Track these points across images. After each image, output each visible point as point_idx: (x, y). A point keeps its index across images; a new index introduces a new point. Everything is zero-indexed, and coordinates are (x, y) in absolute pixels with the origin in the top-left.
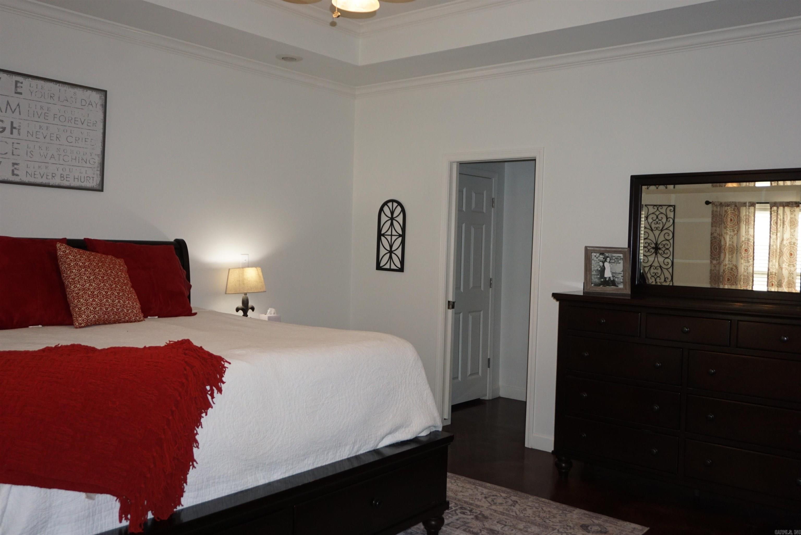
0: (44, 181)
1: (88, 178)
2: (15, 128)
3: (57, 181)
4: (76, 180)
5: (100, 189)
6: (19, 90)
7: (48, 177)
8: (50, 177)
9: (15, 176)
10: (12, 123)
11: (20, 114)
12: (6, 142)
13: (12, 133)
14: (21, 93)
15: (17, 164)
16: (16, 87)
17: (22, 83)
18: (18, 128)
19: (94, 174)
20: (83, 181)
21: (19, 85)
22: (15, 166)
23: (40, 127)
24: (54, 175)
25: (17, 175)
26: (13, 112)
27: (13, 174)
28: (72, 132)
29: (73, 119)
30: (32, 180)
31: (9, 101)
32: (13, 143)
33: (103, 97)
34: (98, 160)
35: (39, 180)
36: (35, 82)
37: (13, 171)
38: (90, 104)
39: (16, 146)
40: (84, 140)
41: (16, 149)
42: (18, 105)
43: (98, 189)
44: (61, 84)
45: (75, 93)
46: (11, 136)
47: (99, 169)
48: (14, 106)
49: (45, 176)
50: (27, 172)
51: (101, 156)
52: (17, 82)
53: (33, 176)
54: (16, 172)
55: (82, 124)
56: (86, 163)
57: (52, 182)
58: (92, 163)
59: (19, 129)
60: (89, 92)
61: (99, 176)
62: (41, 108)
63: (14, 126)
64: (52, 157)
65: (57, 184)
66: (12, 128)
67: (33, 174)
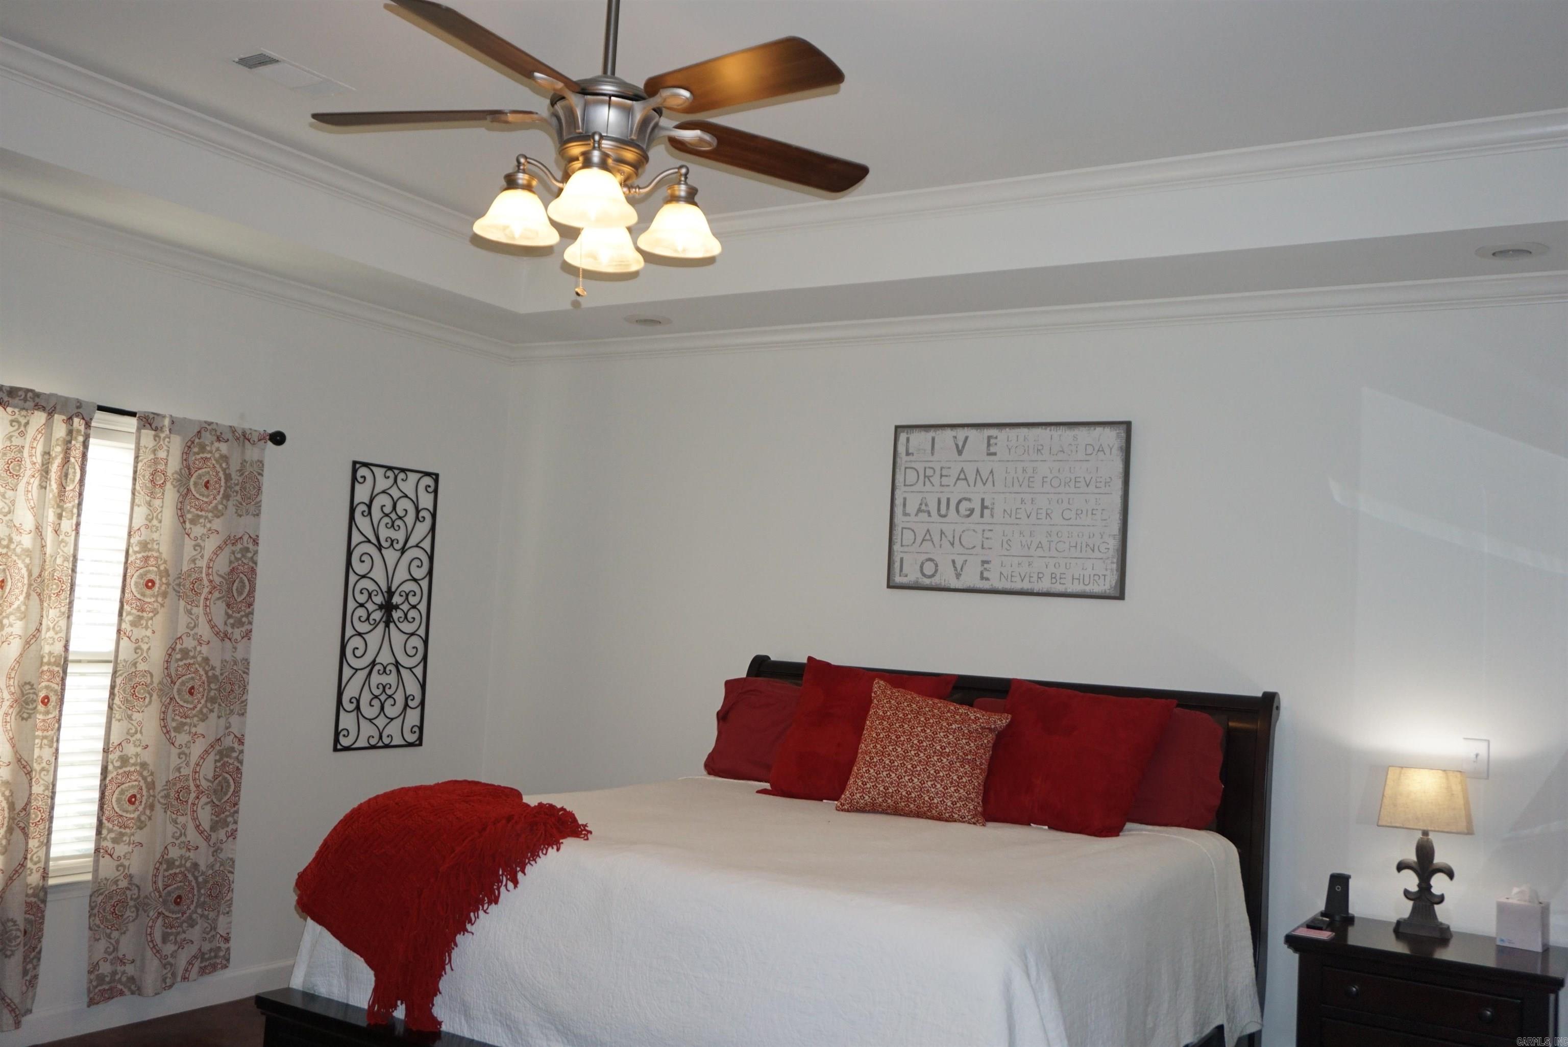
0: (1026, 586)
1: (1096, 578)
2: (987, 508)
3: (1045, 585)
4: (1076, 582)
5: (1119, 594)
6: (992, 450)
7: (1032, 580)
8: (1035, 579)
9: (984, 581)
10: (983, 500)
11: (994, 485)
12: (974, 530)
13: (982, 516)
14: (995, 454)
15: (987, 562)
16: (989, 445)
17: (996, 438)
18: (990, 506)
19: (1106, 570)
20: (1086, 582)
21: (992, 441)
22: (986, 566)
23: (1022, 501)
24: (1041, 575)
25: (987, 579)
26: (984, 484)
27: (982, 578)
28: (1071, 502)
29: (1073, 481)
30: (1008, 586)
31: (979, 468)
32: (984, 531)
33: (1123, 435)
34: (1113, 544)
35: (1018, 585)
36: (1013, 433)
37: (982, 573)
38: (1101, 450)
39: (987, 534)
40: (1090, 512)
41: (987, 538)
42: (992, 472)
43: (1113, 595)
44: (1052, 428)
45: (1075, 437)
46: (981, 520)
47: (1115, 560)
48: (985, 476)
49: (1027, 579)
50: (1001, 573)
51: (1118, 537)
52: (989, 438)
53: (1009, 580)
54: (986, 574)
55: (1088, 486)
56: (1093, 551)
57: (1037, 587)
58: (1103, 549)
59: (992, 509)
60: (1099, 430)
61: (1115, 572)
62: (1024, 470)
63: (985, 504)
64: (1040, 546)
65: (1045, 590)
66: (983, 507)
67: (1009, 576)
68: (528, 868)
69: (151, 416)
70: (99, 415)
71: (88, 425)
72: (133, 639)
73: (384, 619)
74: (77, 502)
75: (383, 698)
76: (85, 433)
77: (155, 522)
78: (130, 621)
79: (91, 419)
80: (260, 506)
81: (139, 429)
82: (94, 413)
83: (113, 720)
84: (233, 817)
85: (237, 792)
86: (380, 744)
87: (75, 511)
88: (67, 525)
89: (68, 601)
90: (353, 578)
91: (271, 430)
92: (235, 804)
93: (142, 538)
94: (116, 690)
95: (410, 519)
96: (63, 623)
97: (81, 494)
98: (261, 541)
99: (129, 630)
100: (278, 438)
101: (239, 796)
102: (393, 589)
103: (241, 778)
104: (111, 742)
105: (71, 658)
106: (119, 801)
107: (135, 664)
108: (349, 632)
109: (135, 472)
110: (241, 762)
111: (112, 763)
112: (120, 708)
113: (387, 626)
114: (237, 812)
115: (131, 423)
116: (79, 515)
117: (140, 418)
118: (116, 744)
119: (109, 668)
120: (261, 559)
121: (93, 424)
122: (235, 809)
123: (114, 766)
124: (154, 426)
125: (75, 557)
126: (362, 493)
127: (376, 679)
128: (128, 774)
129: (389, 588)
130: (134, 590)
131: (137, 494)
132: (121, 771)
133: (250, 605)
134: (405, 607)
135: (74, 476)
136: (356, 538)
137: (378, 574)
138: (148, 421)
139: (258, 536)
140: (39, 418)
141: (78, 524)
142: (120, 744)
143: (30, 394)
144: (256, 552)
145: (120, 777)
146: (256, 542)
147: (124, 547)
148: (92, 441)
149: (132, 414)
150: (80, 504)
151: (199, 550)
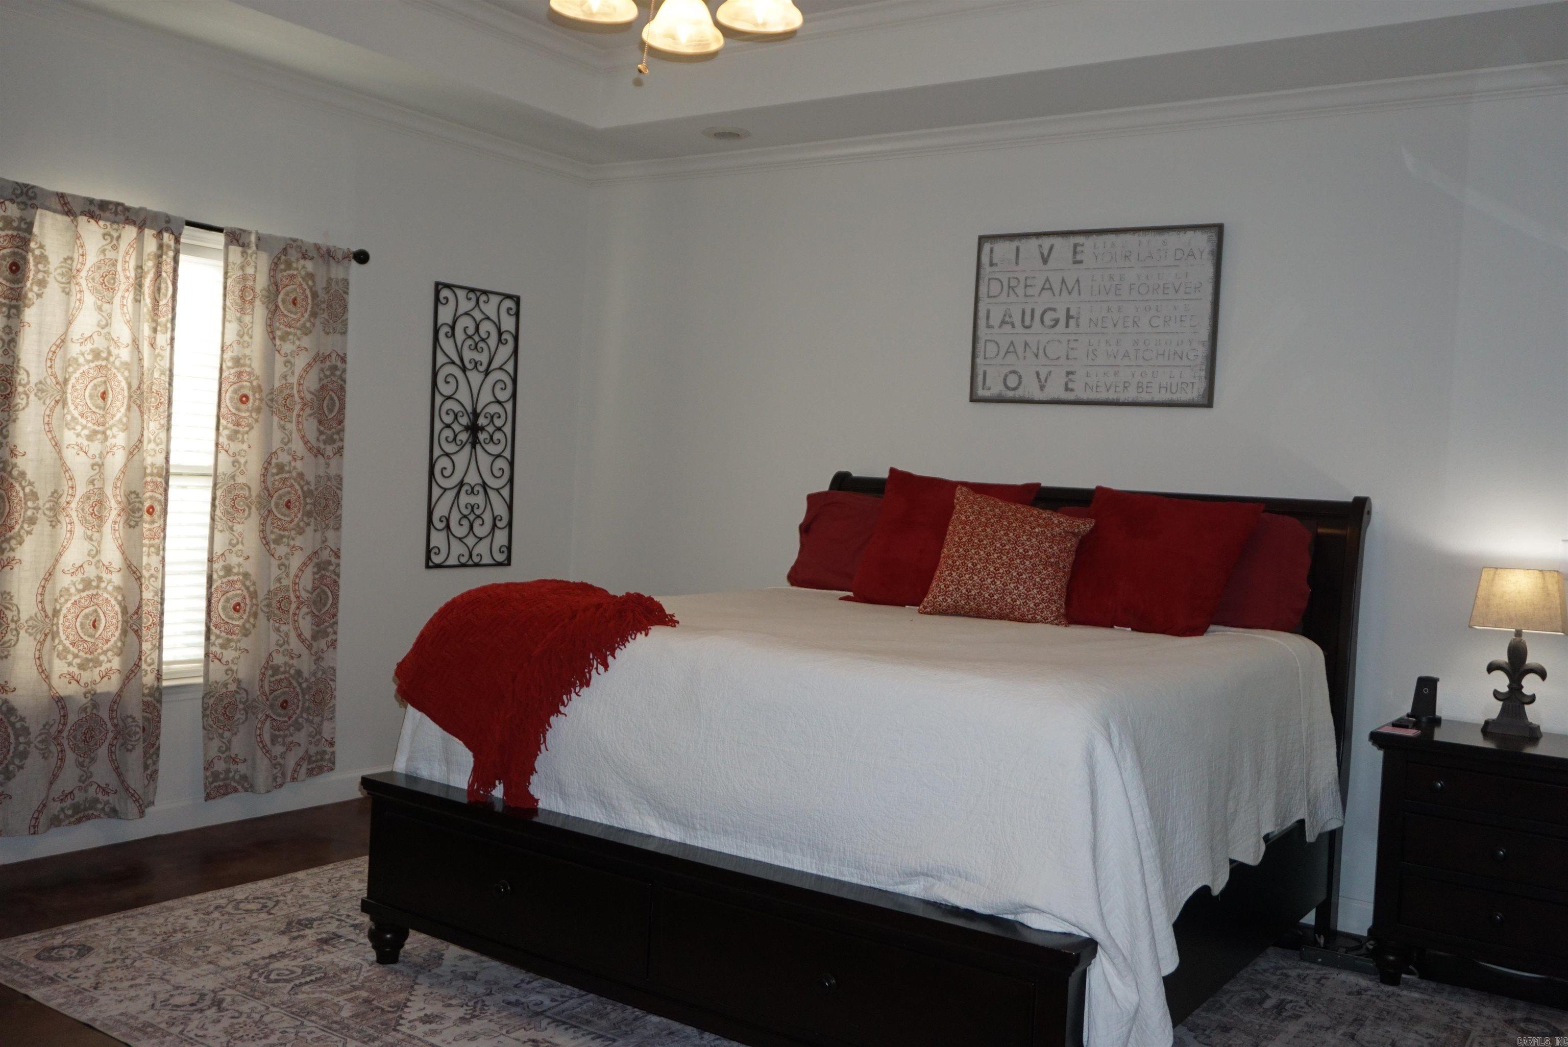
0: (1111, 396)
1: (1184, 386)
2: (1072, 317)
3: (1131, 394)
4: (1163, 391)
5: (1207, 401)
6: (1079, 258)
7: (1118, 389)
8: (1120, 389)
9: (1069, 392)
10: (1068, 310)
11: (1080, 294)
12: (1059, 341)
13: (1067, 326)
14: (1081, 262)
15: (1072, 373)
16: (1075, 253)
17: (1083, 245)
18: (1076, 316)
19: (1195, 377)
20: (1174, 390)
21: (1079, 249)
22: (1071, 376)
23: (1109, 310)
24: (1127, 385)
25: (1072, 390)
26: (1070, 293)
27: (1067, 389)
28: (1159, 309)
29: (1162, 287)
30: (1093, 396)
31: (1065, 277)
32: (1069, 341)
33: (1215, 238)
34: (1202, 351)
35: (1103, 396)
36: (1100, 240)
37: (1066, 384)
38: (1192, 254)
39: (1073, 344)
40: (1178, 319)
41: (1072, 349)
42: (1078, 281)
43: (1201, 403)
44: (1141, 233)
45: (1164, 242)
46: (1067, 331)
47: (1204, 367)
48: (1070, 285)
49: (1112, 390)
50: (1086, 383)
51: (1207, 344)
52: (1075, 246)
53: (1094, 391)
54: (1070, 386)
55: (1177, 292)
56: (1181, 358)
57: (1123, 397)
58: (1191, 357)
59: (1078, 318)
60: (1190, 234)
61: (1204, 380)
62: (1111, 278)
63: (1071, 313)
64: (1126, 355)
65: (1130, 400)
66: (1069, 317)
67: (1095, 386)
68: (618, 652)
69: (238, 232)
70: (187, 230)
71: (177, 241)
72: (231, 452)
73: (470, 440)
74: (170, 316)
75: (472, 517)
76: (175, 248)
77: (246, 338)
78: (226, 435)
79: (180, 234)
80: (346, 324)
81: (226, 246)
82: (183, 228)
83: (216, 531)
84: (332, 627)
85: (335, 604)
86: (470, 562)
87: (169, 325)
88: (162, 339)
89: (166, 413)
90: (439, 399)
91: (355, 249)
92: (334, 616)
93: (234, 354)
94: (217, 502)
95: (493, 341)
96: (163, 435)
97: (174, 309)
98: (349, 359)
99: (226, 444)
100: (362, 257)
101: (337, 608)
102: (479, 410)
103: (338, 591)
104: (215, 552)
105: (172, 470)
106: (224, 608)
107: (233, 477)
108: (437, 452)
109: (225, 288)
110: (338, 575)
111: (217, 572)
112: (221, 519)
113: (474, 447)
114: (336, 623)
115: (218, 240)
116: (173, 330)
117: (227, 235)
118: (219, 554)
119: (209, 482)
120: (349, 376)
121: (182, 240)
122: (334, 620)
123: (218, 575)
124: (241, 242)
125: (171, 370)
126: (446, 315)
127: (464, 499)
128: (232, 583)
129: (475, 410)
130: (229, 405)
131: (227, 310)
132: (225, 580)
133: (341, 422)
134: (490, 429)
135: (167, 291)
136: (441, 359)
137: (463, 396)
138: (235, 237)
139: (345, 354)
140: (130, 232)
141: (172, 339)
142: (223, 554)
143: (120, 208)
144: (344, 371)
145: (224, 586)
146: (343, 360)
147: (217, 362)
148: (182, 257)
149: (220, 230)
150: (173, 319)
151: (289, 366)
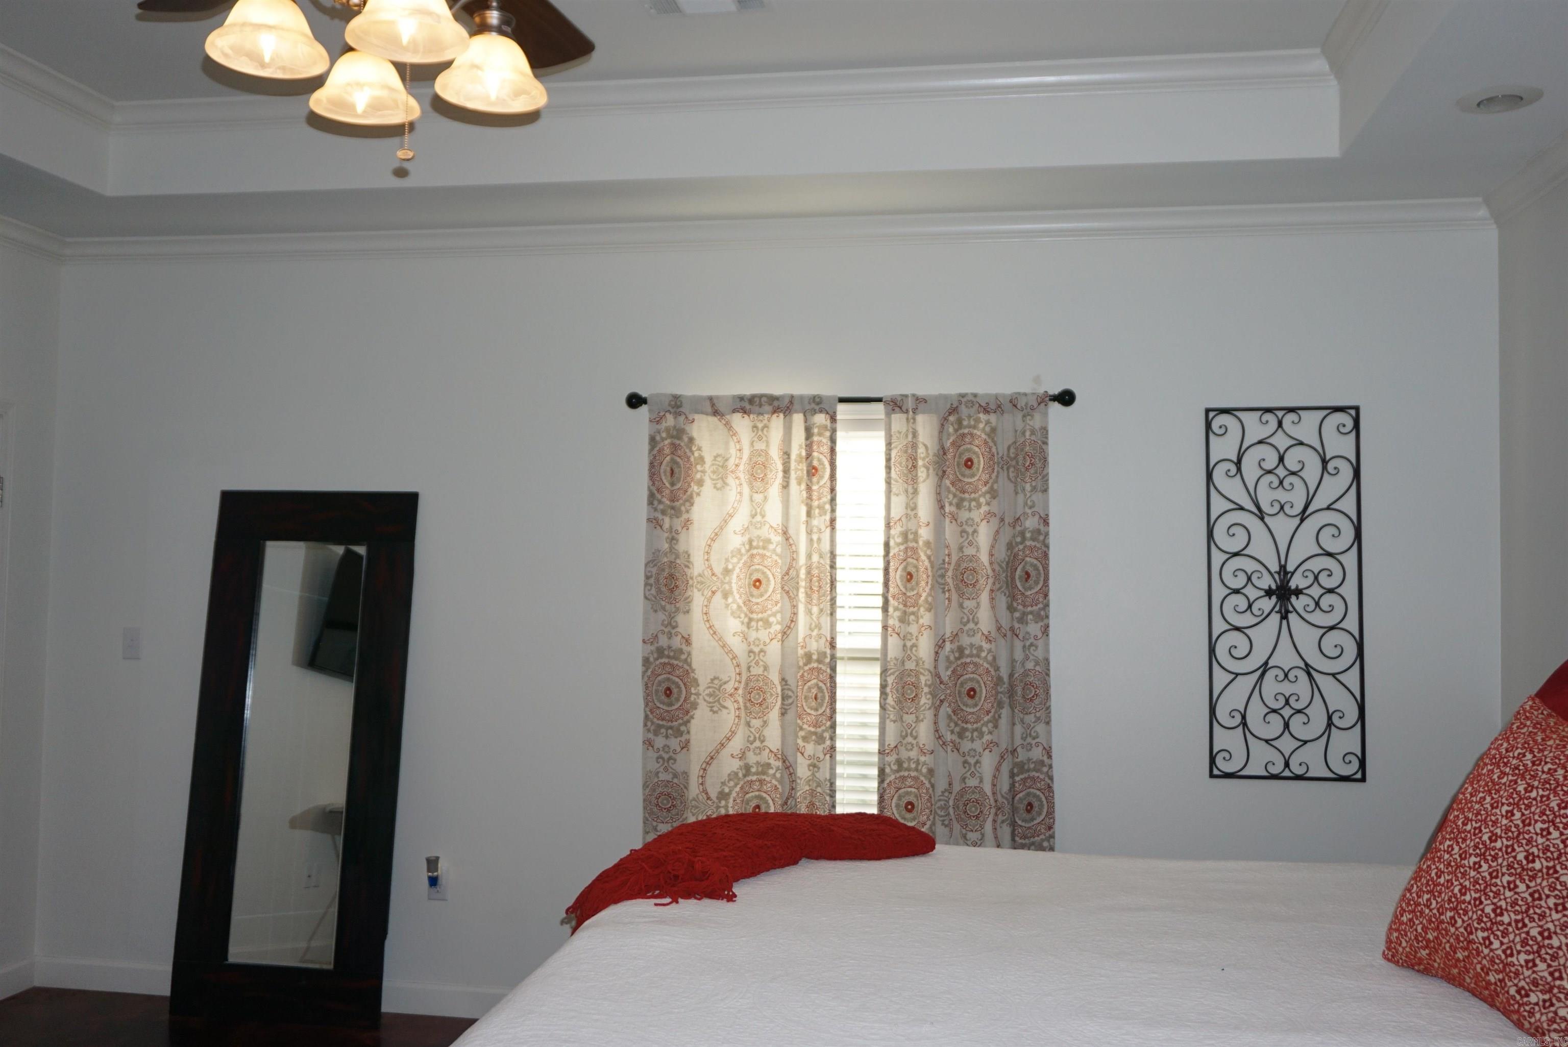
69: (899, 399)
70: (841, 408)
71: (833, 419)
72: (901, 635)
73: (1277, 609)
74: (829, 497)
75: (1287, 712)
76: (831, 428)
77: (914, 511)
78: (898, 617)
79: (835, 413)
80: (1047, 480)
81: (888, 415)
82: (836, 405)
83: (888, 721)
84: (1049, 841)
85: (1051, 813)
86: (1287, 773)
87: (828, 507)
88: (820, 521)
89: (829, 598)
90: (1218, 558)
92: (1050, 828)
93: (903, 529)
94: (888, 690)
95: (1312, 471)
96: (826, 621)
97: (833, 490)
98: (1052, 521)
99: (897, 626)
100: (1066, 398)
101: (1054, 818)
102: (1290, 568)
103: (1053, 797)
104: (887, 744)
105: (839, 655)
106: (897, 806)
107: (903, 662)
108: (1219, 626)
109: (888, 460)
110: (1051, 778)
111: (889, 765)
112: (894, 708)
113: (1284, 617)
114: (1052, 836)
115: (878, 409)
116: (833, 510)
117: (887, 403)
118: (892, 746)
119: (877, 669)
120: (1053, 541)
121: (839, 417)
122: (1051, 832)
123: (891, 769)
124: (904, 409)
125: (833, 556)
126: (1225, 448)
127: (1270, 686)
128: (903, 778)
129: (1283, 567)
130: (900, 584)
131: (893, 482)
132: (898, 775)
133: (1046, 596)
134: (1316, 591)
136: (1218, 505)
137: (1262, 548)
138: (895, 405)
139: (1047, 515)
140: (777, 421)
141: (833, 521)
142: (896, 747)
143: (764, 399)
144: (1047, 534)
145: (897, 781)
146: (1046, 522)
147: (881, 539)
148: (840, 435)
149: (879, 400)
150: (833, 500)
151: (966, 537)
